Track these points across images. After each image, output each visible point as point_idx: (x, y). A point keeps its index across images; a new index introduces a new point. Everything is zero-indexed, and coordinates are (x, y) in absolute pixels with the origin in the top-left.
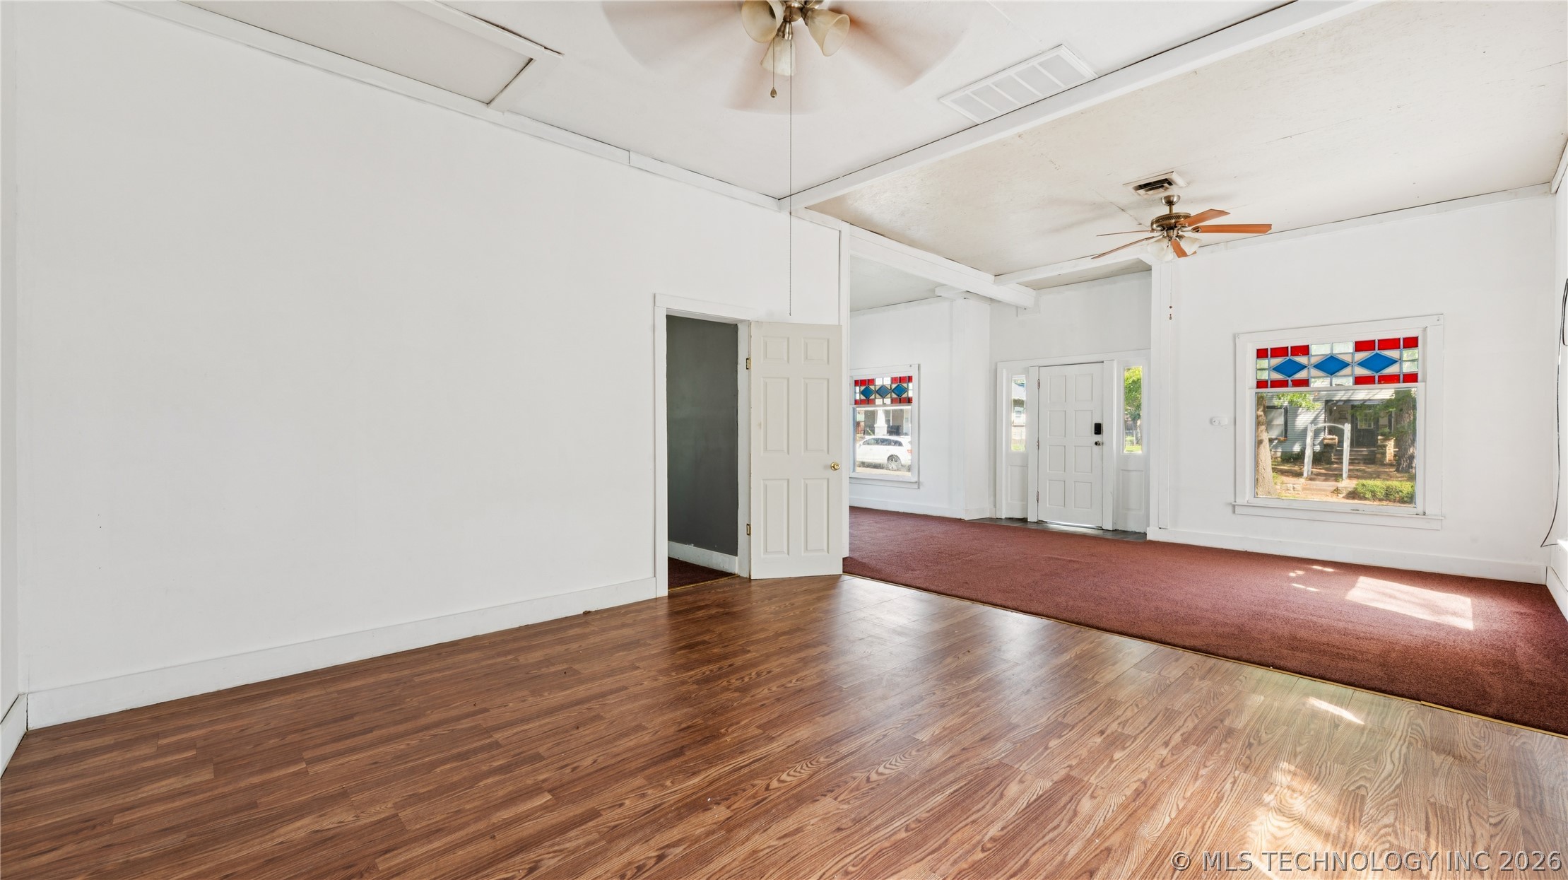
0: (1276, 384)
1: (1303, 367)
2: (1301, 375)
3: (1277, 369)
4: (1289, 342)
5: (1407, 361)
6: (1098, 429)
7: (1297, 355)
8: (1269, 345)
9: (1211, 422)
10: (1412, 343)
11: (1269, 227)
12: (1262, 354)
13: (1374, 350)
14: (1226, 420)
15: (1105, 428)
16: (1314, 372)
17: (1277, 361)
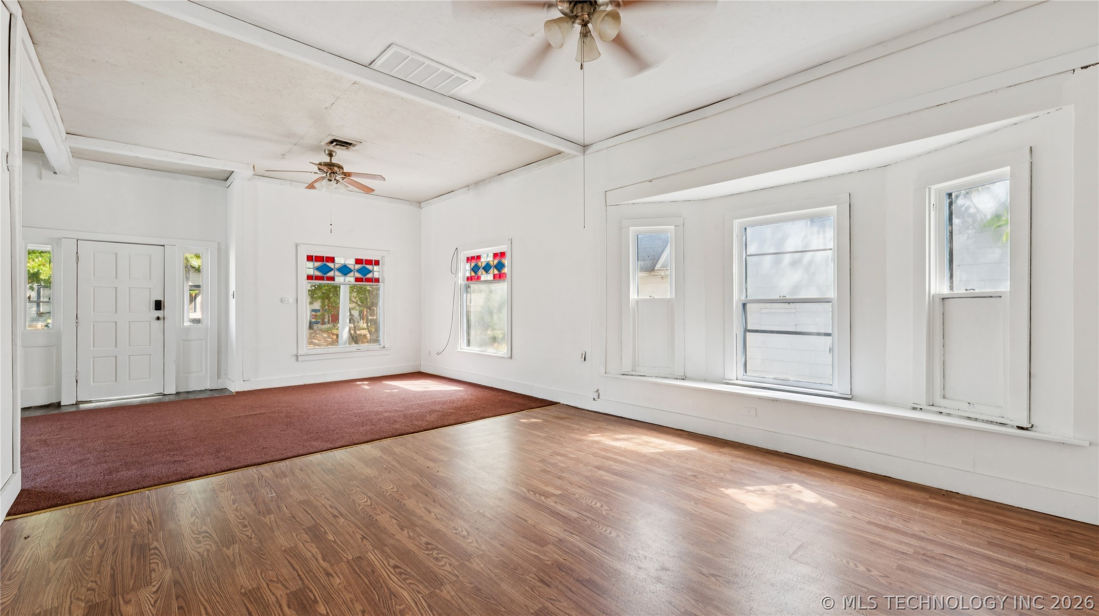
0: (317, 278)
1: (332, 269)
2: (331, 274)
3: (318, 269)
4: (325, 254)
5: (376, 272)
6: (158, 305)
7: (328, 262)
8: (314, 254)
9: (282, 301)
10: (377, 263)
11: (373, 190)
12: (310, 258)
13: (363, 264)
14: (292, 300)
15: (167, 304)
16: (337, 273)
17: (318, 264)
